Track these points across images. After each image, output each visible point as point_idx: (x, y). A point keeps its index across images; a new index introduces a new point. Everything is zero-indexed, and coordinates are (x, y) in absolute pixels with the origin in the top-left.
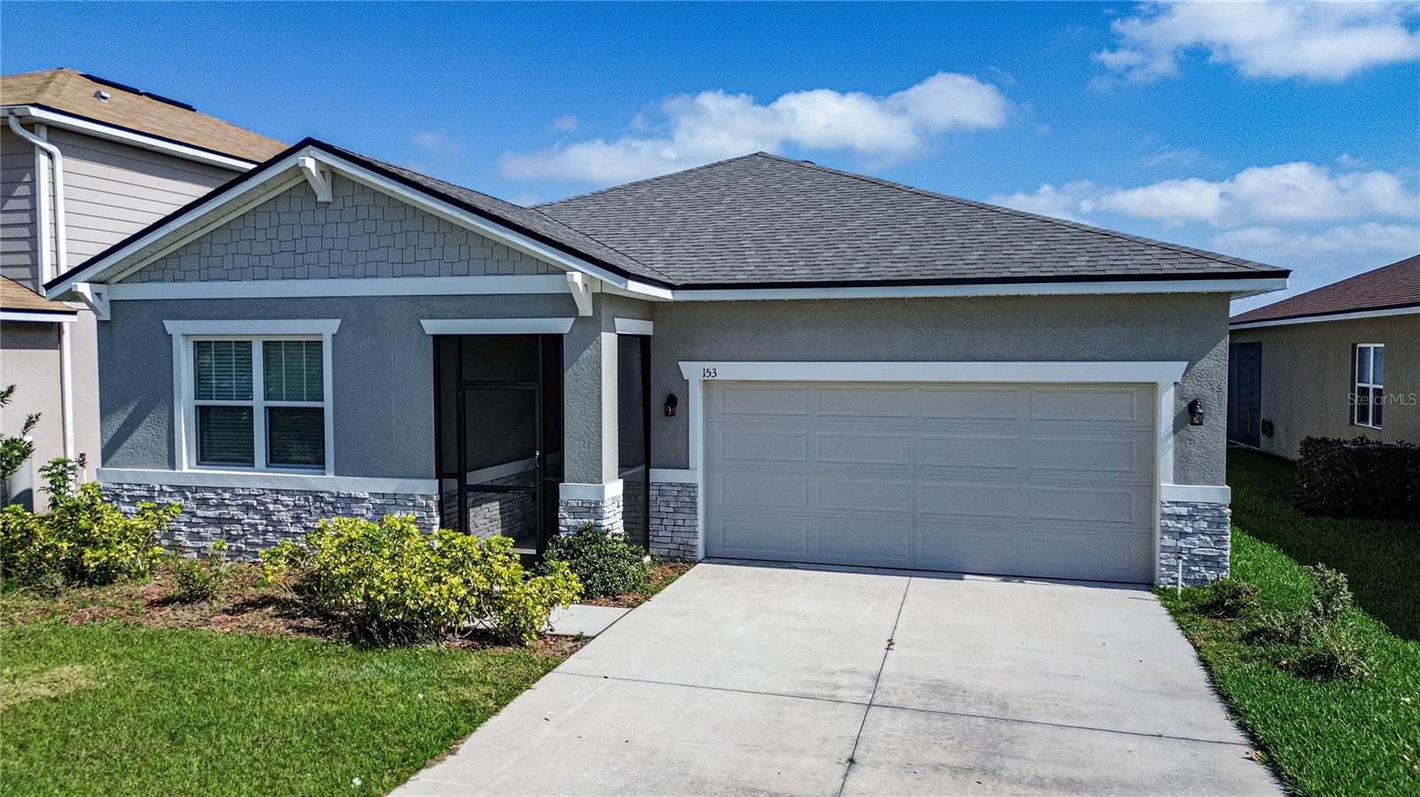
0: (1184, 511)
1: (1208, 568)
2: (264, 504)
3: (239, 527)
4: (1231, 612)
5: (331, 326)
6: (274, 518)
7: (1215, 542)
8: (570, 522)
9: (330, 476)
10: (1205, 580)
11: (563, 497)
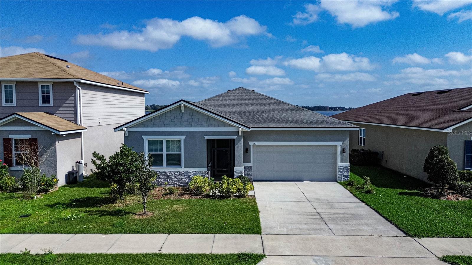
0: (342, 168)
1: (346, 178)
2: (167, 174)
3: (161, 179)
4: (352, 185)
5: (184, 137)
6: (170, 177)
7: (347, 173)
8: (236, 175)
9: (183, 168)
10: (345, 180)
11: (235, 170)
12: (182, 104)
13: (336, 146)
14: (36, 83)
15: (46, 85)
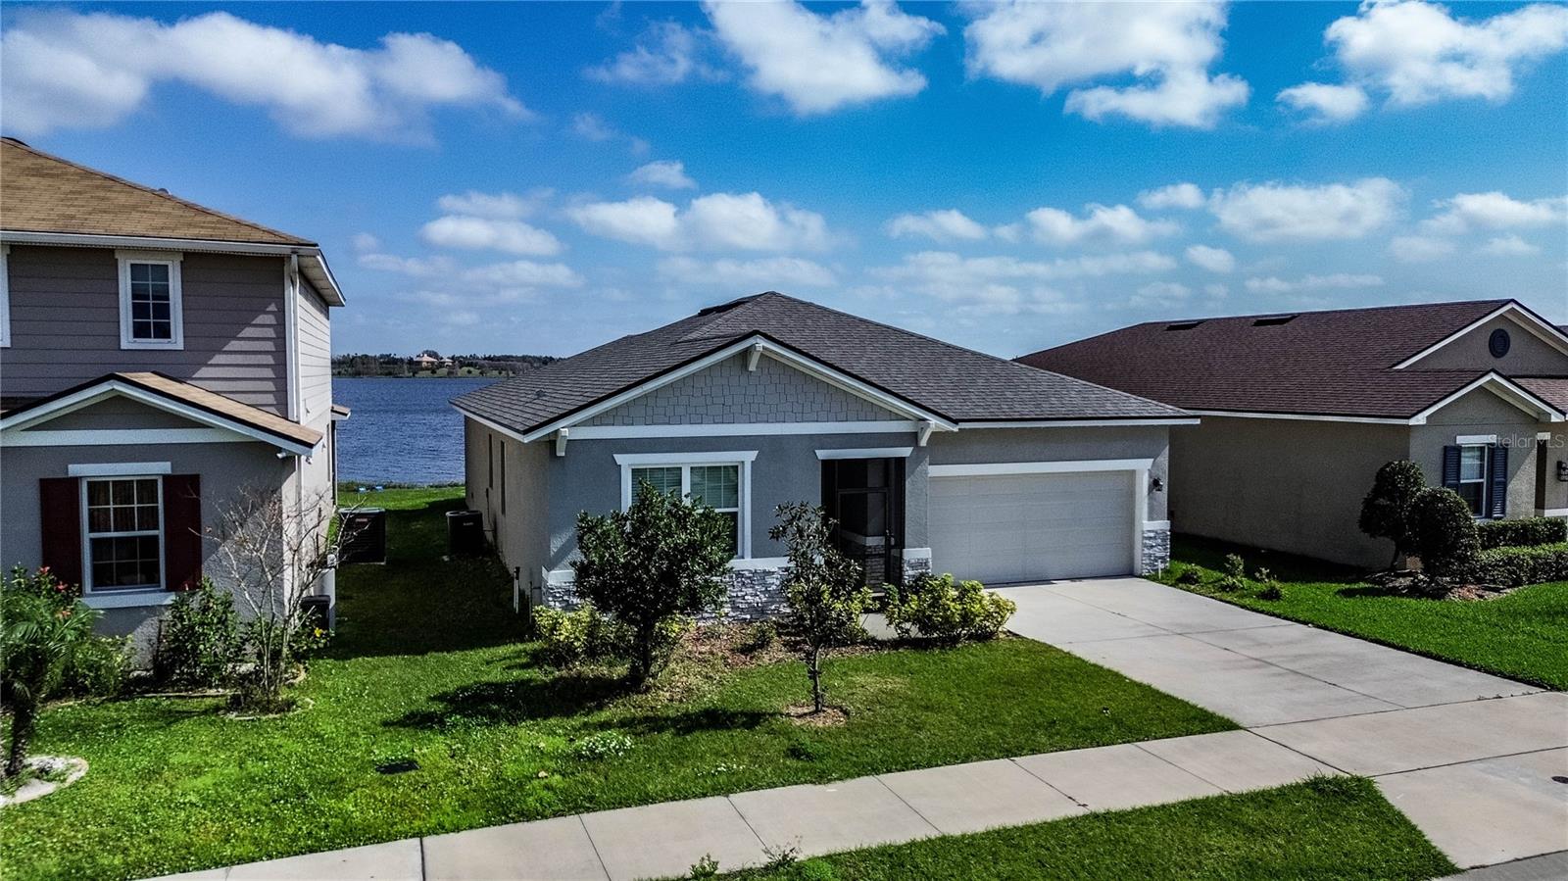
0: (1152, 535)
1: (1161, 562)
4: (1196, 581)
5: (750, 456)
7: (1165, 549)
8: (911, 573)
9: (748, 559)
10: (1160, 568)
11: (906, 557)
12: (761, 343)
13: (1132, 473)
14: (105, 257)
15: (152, 265)
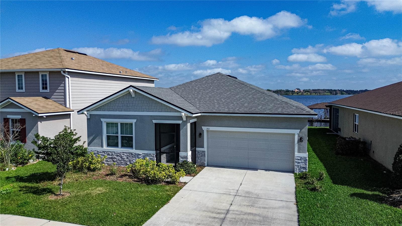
0: (299, 158)
1: (304, 169)
2: (121, 155)
3: (116, 159)
4: (305, 178)
6: (123, 158)
7: (305, 164)
8: (181, 160)
9: (134, 150)
10: (303, 171)
11: (180, 155)
12: (132, 89)
13: (294, 134)
14: (37, 73)
15: (45, 75)
